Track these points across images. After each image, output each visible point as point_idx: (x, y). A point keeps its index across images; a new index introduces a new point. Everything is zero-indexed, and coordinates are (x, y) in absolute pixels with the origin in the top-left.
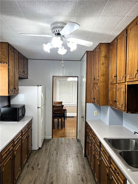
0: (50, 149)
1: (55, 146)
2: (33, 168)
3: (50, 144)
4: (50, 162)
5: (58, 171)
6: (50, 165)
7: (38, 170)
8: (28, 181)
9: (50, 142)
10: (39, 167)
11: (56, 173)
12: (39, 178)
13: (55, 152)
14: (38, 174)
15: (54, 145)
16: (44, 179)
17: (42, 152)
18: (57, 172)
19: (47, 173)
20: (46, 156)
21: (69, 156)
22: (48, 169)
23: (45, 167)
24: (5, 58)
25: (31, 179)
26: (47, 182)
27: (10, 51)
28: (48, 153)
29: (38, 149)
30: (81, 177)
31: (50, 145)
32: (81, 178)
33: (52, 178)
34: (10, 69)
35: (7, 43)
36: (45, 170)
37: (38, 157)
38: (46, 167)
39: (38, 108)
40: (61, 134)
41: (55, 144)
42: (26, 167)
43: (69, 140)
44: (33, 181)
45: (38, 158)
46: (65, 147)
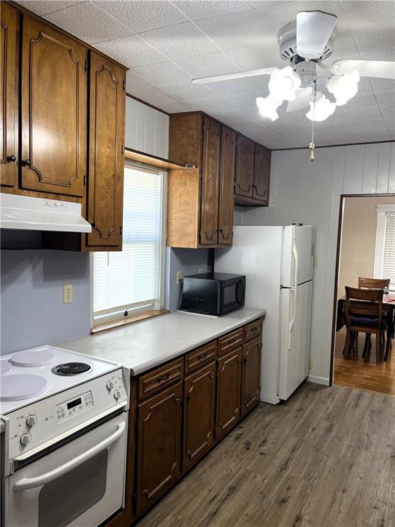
0: (312, 412)
1: (331, 407)
2: (248, 446)
3: (318, 397)
4: (300, 446)
5: (313, 476)
6: (298, 453)
7: (258, 456)
8: (224, 472)
9: (321, 393)
10: (264, 449)
11: (305, 479)
12: (253, 475)
13: (325, 424)
14: (256, 464)
15: (330, 405)
16: (266, 481)
17: (287, 413)
18: (309, 477)
19: (281, 470)
20: (294, 427)
21: (365, 447)
22: (287, 463)
23: (280, 452)
24: (194, 152)
25: (234, 470)
26: (272, 493)
27: (207, 133)
28: (301, 421)
29: (278, 404)
30: (381, 518)
31: (318, 403)
32: (379, 519)
33: (289, 489)
34: (205, 179)
35: (201, 112)
36: (278, 462)
37: (270, 422)
38: (283, 454)
39: (282, 287)
40: (367, 379)
41: (334, 402)
42: (232, 439)
43: (385, 400)
44: (236, 477)
45: (271, 424)
46: (362, 418)
